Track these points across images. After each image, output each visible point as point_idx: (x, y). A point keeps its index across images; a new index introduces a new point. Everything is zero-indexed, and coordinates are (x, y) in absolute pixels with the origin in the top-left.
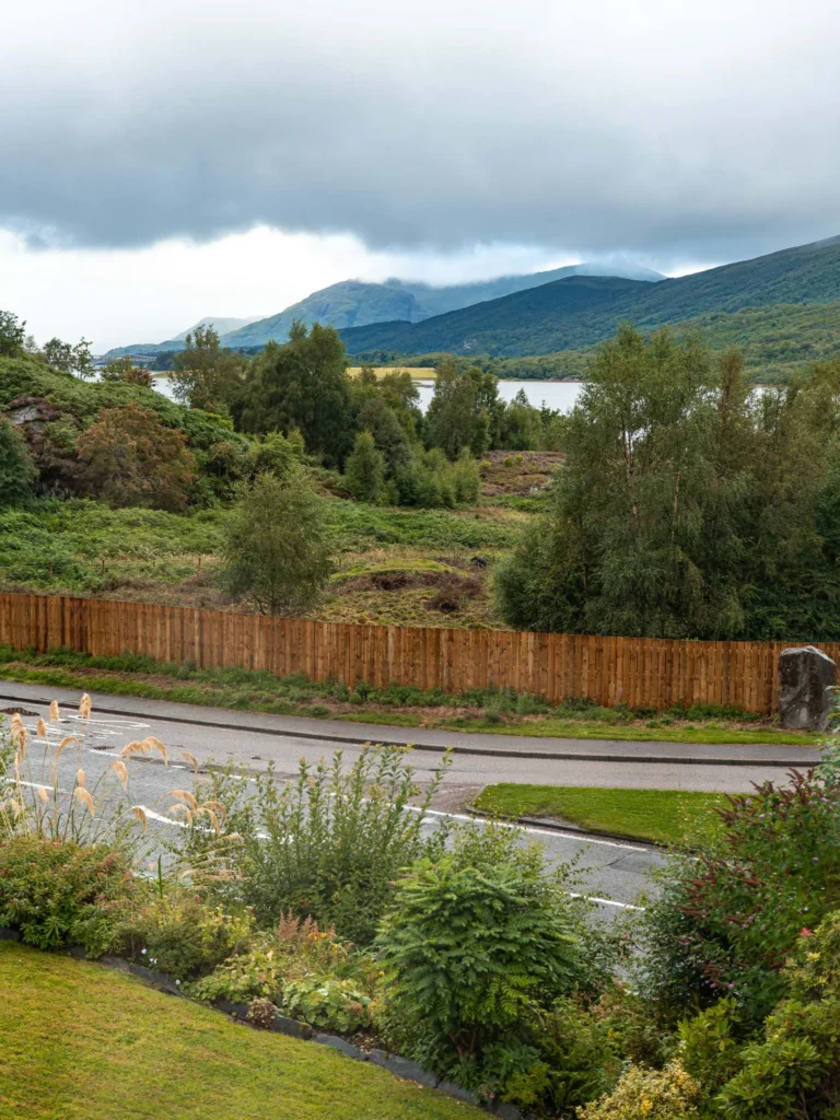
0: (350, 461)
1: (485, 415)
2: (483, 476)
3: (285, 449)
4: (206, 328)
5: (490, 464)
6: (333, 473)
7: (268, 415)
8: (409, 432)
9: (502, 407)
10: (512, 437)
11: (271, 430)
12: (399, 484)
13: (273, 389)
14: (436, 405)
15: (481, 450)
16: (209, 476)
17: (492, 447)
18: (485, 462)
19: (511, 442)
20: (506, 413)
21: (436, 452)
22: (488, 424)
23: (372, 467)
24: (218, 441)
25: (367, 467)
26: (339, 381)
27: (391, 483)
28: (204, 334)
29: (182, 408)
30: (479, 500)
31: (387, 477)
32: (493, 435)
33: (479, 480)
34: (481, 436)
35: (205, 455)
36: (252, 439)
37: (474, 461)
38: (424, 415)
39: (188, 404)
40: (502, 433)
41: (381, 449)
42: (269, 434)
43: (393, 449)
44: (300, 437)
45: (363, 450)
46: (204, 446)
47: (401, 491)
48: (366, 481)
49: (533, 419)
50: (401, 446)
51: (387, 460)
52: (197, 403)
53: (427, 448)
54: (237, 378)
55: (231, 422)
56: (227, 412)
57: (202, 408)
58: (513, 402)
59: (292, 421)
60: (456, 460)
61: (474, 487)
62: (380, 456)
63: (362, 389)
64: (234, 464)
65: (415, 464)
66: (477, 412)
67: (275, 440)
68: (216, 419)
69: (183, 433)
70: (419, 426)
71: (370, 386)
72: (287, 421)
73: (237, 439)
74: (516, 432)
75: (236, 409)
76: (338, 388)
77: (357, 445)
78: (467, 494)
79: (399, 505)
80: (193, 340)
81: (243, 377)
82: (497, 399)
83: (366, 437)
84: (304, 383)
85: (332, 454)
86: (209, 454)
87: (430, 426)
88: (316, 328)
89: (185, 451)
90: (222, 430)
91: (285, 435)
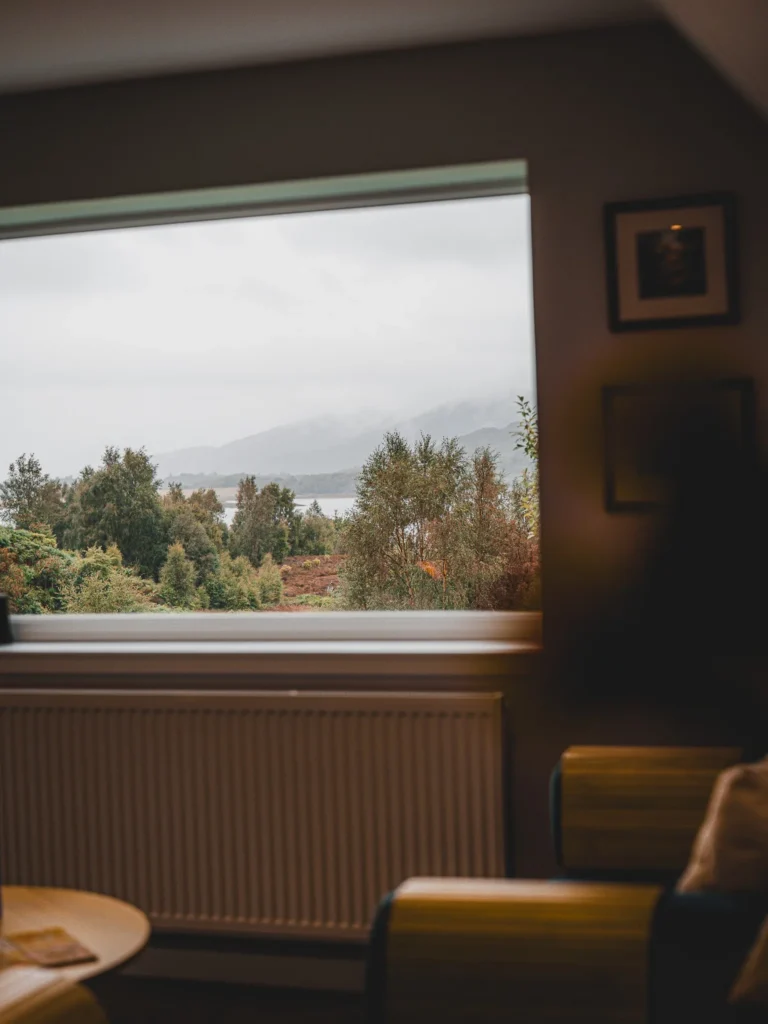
0: (163, 571)
1: (284, 524)
2: (284, 579)
3: (103, 562)
4: (27, 458)
5: (290, 568)
6: (148, 582)
7: (87, 534)
8: (217, 543)
9: (298, 519)
10: (310, 544)
11: (91, 546)
12: (209, 591)
13: (91, 510)
14: (239, 518)
15: (281, 557)
16: (37, 589)
17: (292, 554)
18: (286, 567)
19: (309, 548)
20: (304, 523)
21: (241, 560)
22: (287, 533)
23: (184, 575)
24: (44, 557)
25: (180, 575)
26: (151, 501)
27: (202, 588)
28: (26, 463)
29: (9, 529)
30: (282, 601)
31: (198, 583)
32: (292, 543)
33: (282, 582)
34: (281, 545)
35: (33, 570)
36: (73, 555)
37: (276, 566)
38: (229, 528)
39: (14, 526)
40: (300, 541)
41: (191, 559)
42: (90, 549)
43: (203, 559)
44: (118, 551)
45: (175, 560)
46: (29, 562)
47: (211, 595)
48: (180, 588)
49: (327, 527)
50: (210, 556)
51: (197, 569)
52: (23, 525)
53: (233, 556)
54: (57, 502)
55: (54, 540)
56: (50, 531)
57: (27, 529)
58: (308, 513)
59: (110, 537)
60: (260, 565)
61: (276, 588)
62: (191, 565)
63: (173, 507)
64: (58, 578)
65: (223, 572)
66: (277, 523)
67: (94, 555)
68: (40, 538)
69: (11, 551)
70: (225, 537)
71: (179, 503)
72: (105, 538)
73: (60, 555)
74: (312, 539)
75: (58, 530)
76: (151, 507)
77: (170, 556)
78: (271, 595)
79: (210, 608)
80: (17, 468)
81: (63, 500)
82: (294, 511)
83: (177, 549)
84: (119, 504)
85: (148, 565)
86: (36, 569)
87: (235, 537)
88: (128, 453)
89: (13, 567)
90: (46, 547)
91: (104, 549)
